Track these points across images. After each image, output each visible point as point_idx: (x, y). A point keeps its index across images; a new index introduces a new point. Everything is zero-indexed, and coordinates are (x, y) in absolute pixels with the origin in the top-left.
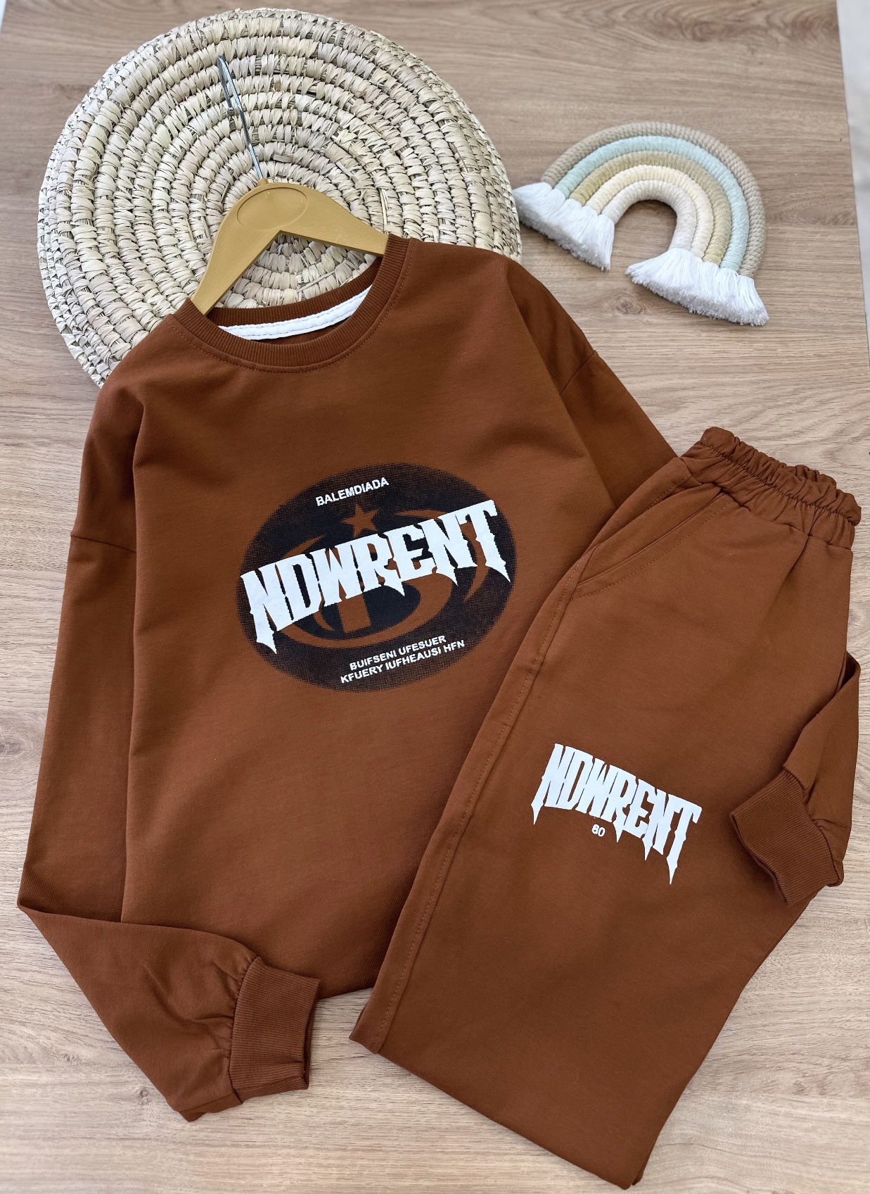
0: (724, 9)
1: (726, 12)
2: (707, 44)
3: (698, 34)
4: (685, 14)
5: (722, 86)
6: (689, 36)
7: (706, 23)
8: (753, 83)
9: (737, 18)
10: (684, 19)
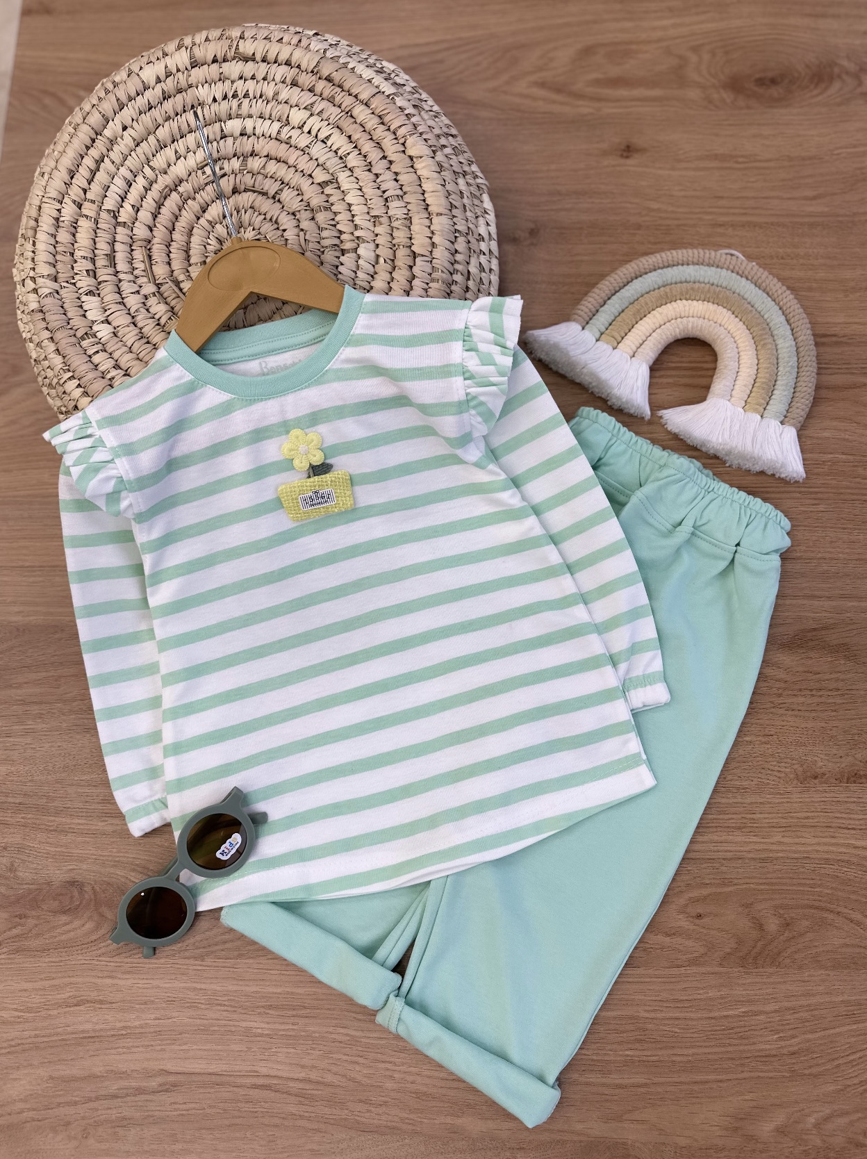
0: (38, 935)
1: (34, 932)
2: (67, 877)
3: (76, 893)
4: (89, 926)
5: (58, 813)
6: (88, 889)
7: (64, 913)
8: (19, 818)
9: (23, 920)
10: (90, 918)
